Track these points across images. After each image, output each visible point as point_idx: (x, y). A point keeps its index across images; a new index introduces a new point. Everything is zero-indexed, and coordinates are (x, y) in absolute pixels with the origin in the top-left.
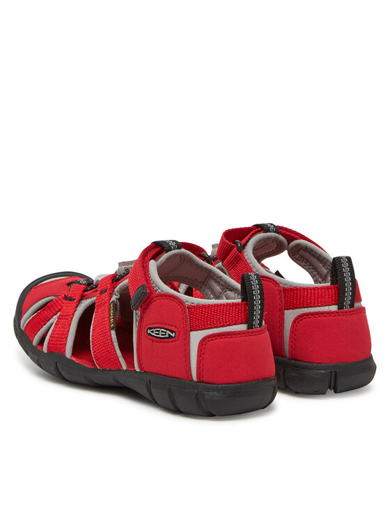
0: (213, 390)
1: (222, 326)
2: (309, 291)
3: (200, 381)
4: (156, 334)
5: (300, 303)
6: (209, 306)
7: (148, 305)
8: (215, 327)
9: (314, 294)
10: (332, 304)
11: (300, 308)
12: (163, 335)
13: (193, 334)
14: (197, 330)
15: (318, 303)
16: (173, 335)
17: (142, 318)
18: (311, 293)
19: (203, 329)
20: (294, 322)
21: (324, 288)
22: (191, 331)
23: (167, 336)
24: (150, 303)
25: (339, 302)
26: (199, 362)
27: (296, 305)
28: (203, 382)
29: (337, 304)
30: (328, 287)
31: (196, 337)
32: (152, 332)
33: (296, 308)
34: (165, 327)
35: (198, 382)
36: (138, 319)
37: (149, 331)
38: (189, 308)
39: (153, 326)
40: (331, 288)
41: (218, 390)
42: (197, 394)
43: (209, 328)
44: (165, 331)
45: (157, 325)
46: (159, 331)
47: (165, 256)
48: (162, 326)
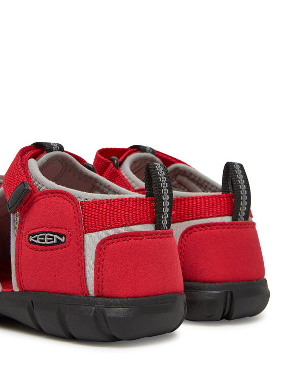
0: (117, 305)
1: (125, 225)
2: (199, 200)
3: (99, 294)
4: (41, 241)
5: (188, 214)
6: (108, 201)
7: (29, 207)
8: (116, 227)
9: (205, 203)
10: (225, 215)
11: (189, 220)
12: (49, 241)
13: (88, 236)
14: (93, 231)
15: (209, 214)
16: (63, 240)
17: (21, 223)
18: (201, 202)
19: (101, 230)
20: (182, 236)
21: (215, 196)
22: (86, 232)
23: (55, 241)
24: (32, 203)
25: (233, 212)
26: (97, 271)
27: (184, 216)
28: (102, 296)
29: (231, 215)
30: (219, 196)
31: (92, 240)
32: (36, 239)
33: (185, 220)
34: (52, 230)
35: (95, 297)
36: (17, 226)
37: (31, 239)
38: (82, 204)
39: (37, 231)
40: (223, 197)
41: (122, 305)
42: (95, 312)
43: (108, 228)
44: (52, 235)
45: (41, 230)
46: (44, 237)
47: (45, 157)
48: (48, 230)
